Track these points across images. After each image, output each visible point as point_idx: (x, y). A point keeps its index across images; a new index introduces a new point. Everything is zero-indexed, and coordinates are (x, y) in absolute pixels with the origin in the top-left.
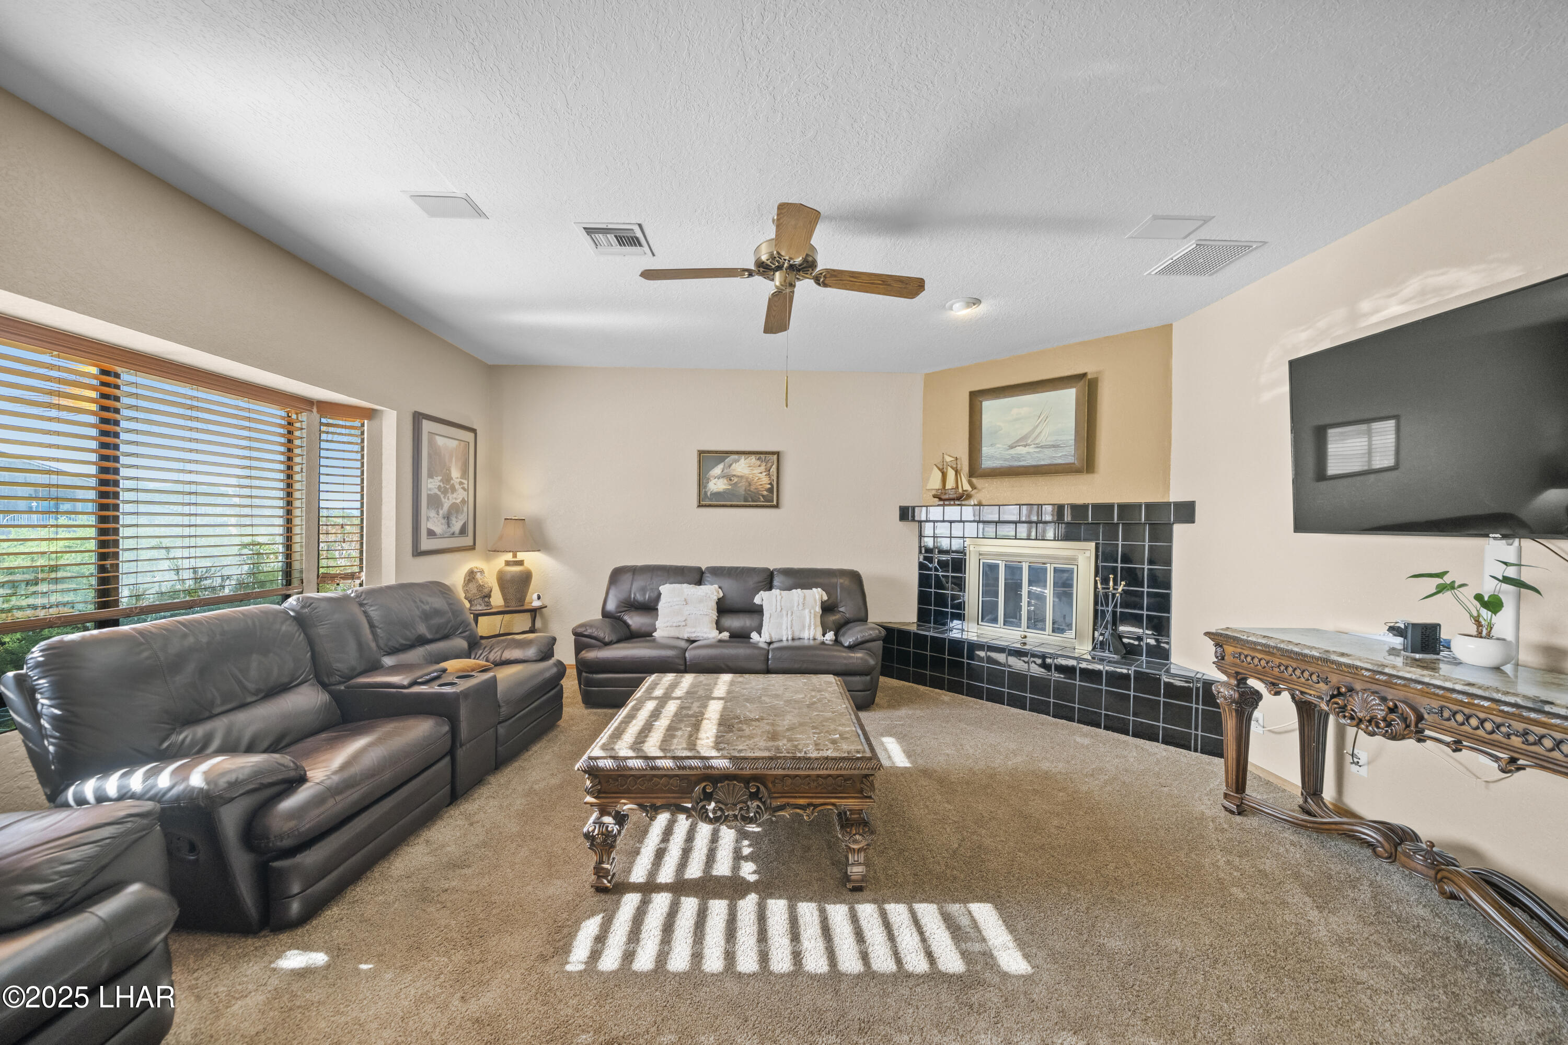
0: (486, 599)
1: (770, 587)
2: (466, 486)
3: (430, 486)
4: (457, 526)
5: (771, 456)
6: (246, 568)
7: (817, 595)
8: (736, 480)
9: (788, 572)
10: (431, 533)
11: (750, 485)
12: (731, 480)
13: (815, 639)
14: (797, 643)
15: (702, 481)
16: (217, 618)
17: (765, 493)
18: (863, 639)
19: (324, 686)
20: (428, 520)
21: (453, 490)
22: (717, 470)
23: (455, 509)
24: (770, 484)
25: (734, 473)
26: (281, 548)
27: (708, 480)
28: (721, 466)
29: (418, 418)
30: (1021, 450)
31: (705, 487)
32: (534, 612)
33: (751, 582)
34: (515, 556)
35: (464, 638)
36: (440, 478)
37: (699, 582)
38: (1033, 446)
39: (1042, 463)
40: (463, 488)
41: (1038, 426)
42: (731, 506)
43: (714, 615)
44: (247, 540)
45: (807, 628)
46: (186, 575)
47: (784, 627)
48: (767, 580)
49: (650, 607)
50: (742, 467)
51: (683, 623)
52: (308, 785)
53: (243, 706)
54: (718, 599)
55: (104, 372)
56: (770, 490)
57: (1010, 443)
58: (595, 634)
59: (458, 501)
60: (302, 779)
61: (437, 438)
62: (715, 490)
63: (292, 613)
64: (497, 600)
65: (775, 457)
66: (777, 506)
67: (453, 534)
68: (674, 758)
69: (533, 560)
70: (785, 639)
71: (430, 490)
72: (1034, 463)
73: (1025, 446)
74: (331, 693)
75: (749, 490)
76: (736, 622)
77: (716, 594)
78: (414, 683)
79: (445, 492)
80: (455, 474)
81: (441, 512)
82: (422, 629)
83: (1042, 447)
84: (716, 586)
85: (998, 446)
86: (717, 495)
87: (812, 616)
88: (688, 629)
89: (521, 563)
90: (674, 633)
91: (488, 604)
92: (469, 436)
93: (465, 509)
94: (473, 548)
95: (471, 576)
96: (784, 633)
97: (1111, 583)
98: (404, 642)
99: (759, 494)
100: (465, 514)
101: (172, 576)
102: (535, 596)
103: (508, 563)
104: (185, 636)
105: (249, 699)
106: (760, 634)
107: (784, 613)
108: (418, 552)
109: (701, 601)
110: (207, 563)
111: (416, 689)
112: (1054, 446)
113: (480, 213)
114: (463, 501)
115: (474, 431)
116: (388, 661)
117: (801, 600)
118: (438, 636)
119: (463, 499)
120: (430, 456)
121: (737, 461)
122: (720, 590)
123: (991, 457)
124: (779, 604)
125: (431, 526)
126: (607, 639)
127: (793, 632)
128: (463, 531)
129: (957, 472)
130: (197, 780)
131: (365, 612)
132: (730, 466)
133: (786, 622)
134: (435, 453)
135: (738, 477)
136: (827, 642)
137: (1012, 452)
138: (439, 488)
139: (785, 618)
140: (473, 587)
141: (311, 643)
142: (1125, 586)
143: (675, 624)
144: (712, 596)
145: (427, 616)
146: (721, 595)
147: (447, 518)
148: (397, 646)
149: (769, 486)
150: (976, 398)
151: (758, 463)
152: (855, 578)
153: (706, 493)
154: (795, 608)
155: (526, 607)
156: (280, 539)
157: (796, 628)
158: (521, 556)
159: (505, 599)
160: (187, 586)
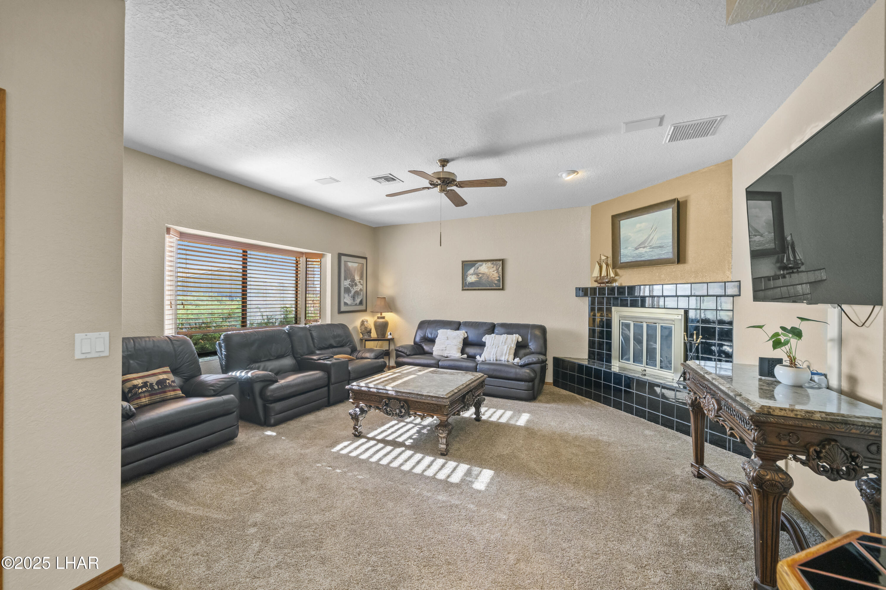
0: (369, 334)
1: (493, 332)
2: (362, 283)
3: (345, 284)
4: (358, 301)
5: (499, 262)
6: (282, 316)
7: (515, 338)
8: (481, 275)
9: (503, 325)
10: (346, 304)
11: (488, 278)
12: (478, 276)
13: (508, 361)
14: (498, 362)
15: (464, 276)
16: (265, 331)
17: (496, 282)
18: (528, 362)
19: (295, 358)
20: (344, 298)
21: (356, 285)
22: (471, 271)
23: (357, 293)
24: (499, 277)
25: (480, 272)
26: (294, 309)
27: (467, 276)
28: (473, 269)
29: (340, 255)
30: (642, 250)
31: (466, 280)
32: (389, 340)
33: (482, 330)
34: (381, 315)
35: (349, 347)
36: (350, 280)
37: (458, 329)
38: (648, 247)
39: (654, 258)
40: (361, 284)
41: (651, 234)
42: (479, 290)
43: (461, 346)
44: (282, 306)
45: (504, 354)
46: (265, 317)
47: (492, 354)
48: (491, 329)
49: (432, 341)
50: (484, 269)
51: (445, 349)
52: (278, 383)
53: (269, 360)
54: (464, 338)
55: (244, 251)
56: (499, 281)
57: (635, 246)
58: (403, 350)
59: (358, 290)
60: (276, 381)
61: (349, 263)
62: (471, 281)
63: (287, 331)
64: (374, 335)
65: (501, 262)
66: (503, 289)
67: (356, 304)
68: (377, 388)
69: (389, 317)
70: (492, 360)
71: (345, 285)
72: (649, 259)
73: (644, 248)
74: (296, 360)
75: (488, 281)
76: (471, 350)
77: (462, 335)
78: (319, 359)
79: (352, 286)
80: (357, 278)
81: (350, 295)
82: (332, 342)
83: (653, 248)
84: (464, 331)
85: (629, 248)
86: (472, 284)
87: (508, 349)
88: (447, 352)
89: (384, 318)
90: (441, 353)
91: (370, 336)
92: (364, 261)
93: (362, 293)
94: (366, 310)
95: (363, 323)
96: (492, 357)
97: (695, 337)
98: (324, 346)
99: (493, 283)
100: (362, 295)
101: (261, 318)
102: (389, 333)
103: (378, 318)
104: (255, 335)
105: (271, 358)
106: (480, 356)
107: (494, 346)
108: (340, 312)
109: (454, 338)
110: (271, 314)
111: (322, 361)
112: (660, 247)
113: (337, 181)
114: (361, 290)
115: (366, 258)
116: (318, 352)
117: (504, 340)
118: (339, 345)
119: (361, 289)
120: (345, 271)
121: (481, 265)
122: (466, 333)
123: (626, 256)
124: (493, 342)
125: (345, 301)
126: (408, 353)
127: (496, 357)
128: (361, 303)
129: (607, 265)
130: (249, 375)
131: (311, 334)
132: (478, 268)
133: (494, 351)
134: (347, 269)
135: (482, 274)
136: (515, 363)
137: (637, 252)
138: (349, 284)
139: (494, 349)
140: (363, 327)
141: (292, 342)
142: (702, 339)
143: (441, 349)
144: (460, 336)
145: (335, 337)
146: (466, 336)
147: (354, 298)
148: (321, 347)
149: (498, 278)
150: (616, 219)
151: (492, 266)
152: (543, 330)
153: (466, 283)
154: (500, 344)
155: (386, 338)
156: (294, 306)
157: (498, 355)
158: (384, 314)
159: (377, 336)
160: (265, 322)
